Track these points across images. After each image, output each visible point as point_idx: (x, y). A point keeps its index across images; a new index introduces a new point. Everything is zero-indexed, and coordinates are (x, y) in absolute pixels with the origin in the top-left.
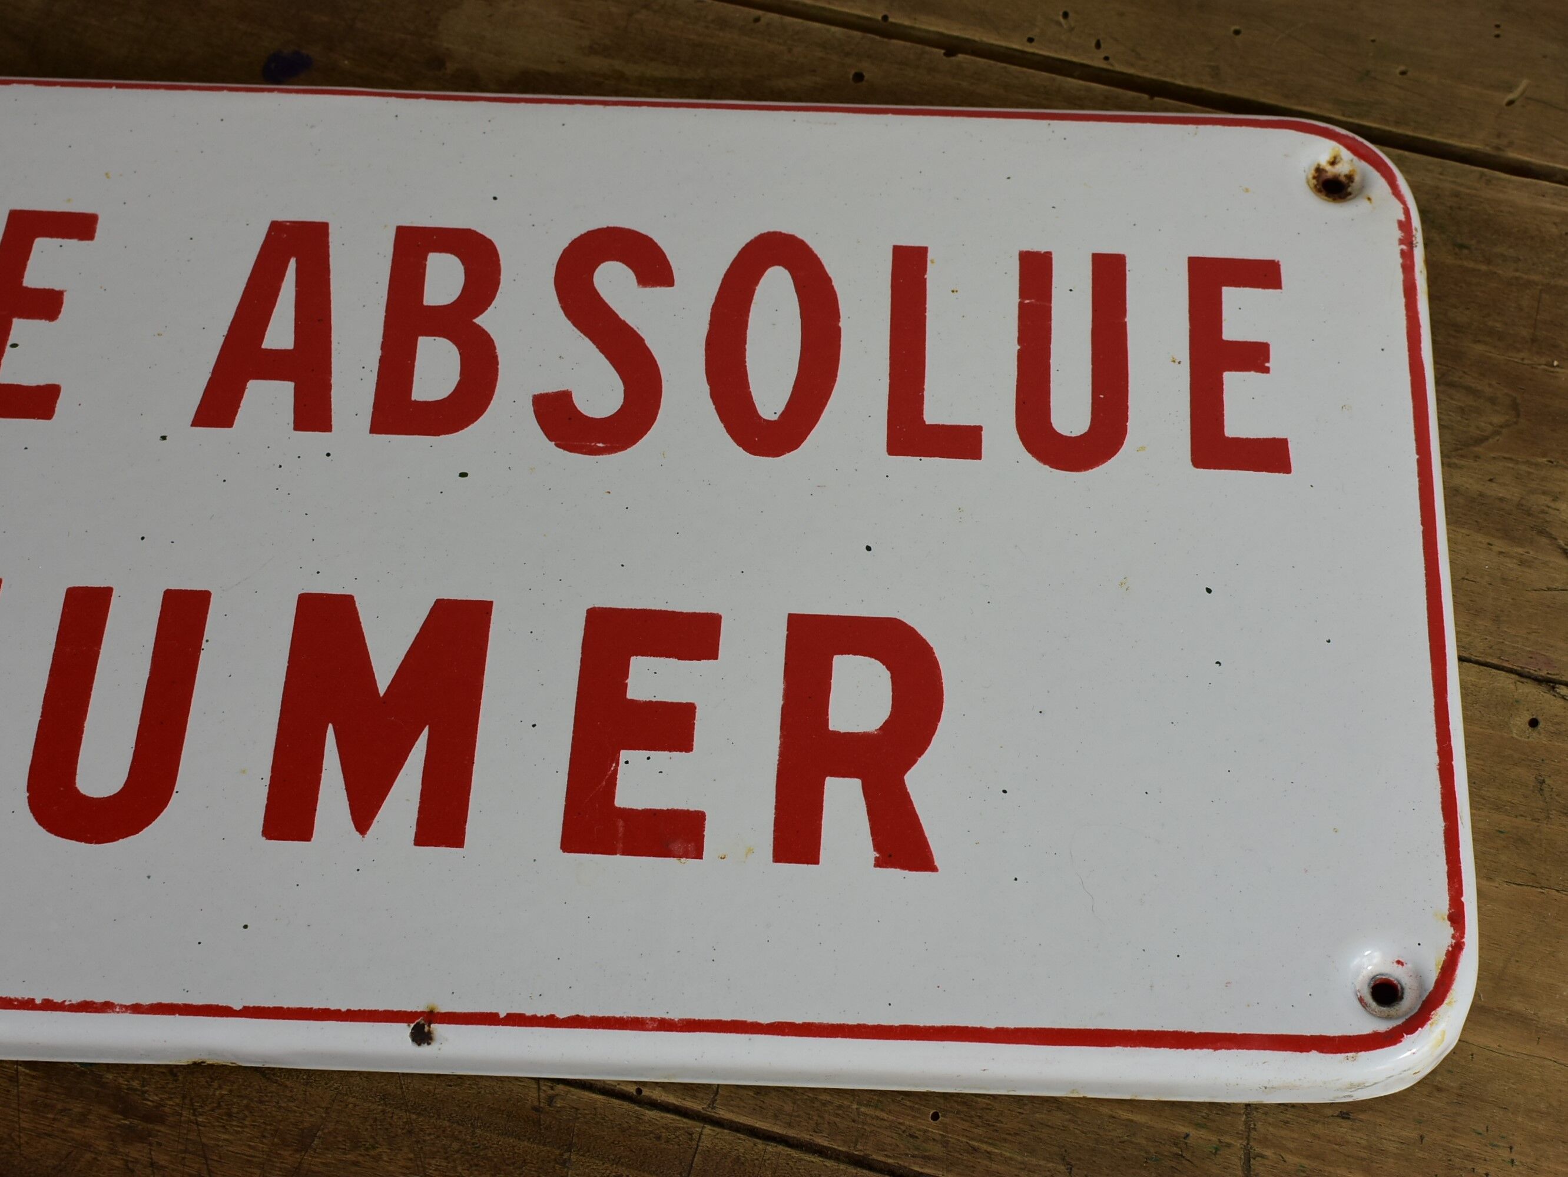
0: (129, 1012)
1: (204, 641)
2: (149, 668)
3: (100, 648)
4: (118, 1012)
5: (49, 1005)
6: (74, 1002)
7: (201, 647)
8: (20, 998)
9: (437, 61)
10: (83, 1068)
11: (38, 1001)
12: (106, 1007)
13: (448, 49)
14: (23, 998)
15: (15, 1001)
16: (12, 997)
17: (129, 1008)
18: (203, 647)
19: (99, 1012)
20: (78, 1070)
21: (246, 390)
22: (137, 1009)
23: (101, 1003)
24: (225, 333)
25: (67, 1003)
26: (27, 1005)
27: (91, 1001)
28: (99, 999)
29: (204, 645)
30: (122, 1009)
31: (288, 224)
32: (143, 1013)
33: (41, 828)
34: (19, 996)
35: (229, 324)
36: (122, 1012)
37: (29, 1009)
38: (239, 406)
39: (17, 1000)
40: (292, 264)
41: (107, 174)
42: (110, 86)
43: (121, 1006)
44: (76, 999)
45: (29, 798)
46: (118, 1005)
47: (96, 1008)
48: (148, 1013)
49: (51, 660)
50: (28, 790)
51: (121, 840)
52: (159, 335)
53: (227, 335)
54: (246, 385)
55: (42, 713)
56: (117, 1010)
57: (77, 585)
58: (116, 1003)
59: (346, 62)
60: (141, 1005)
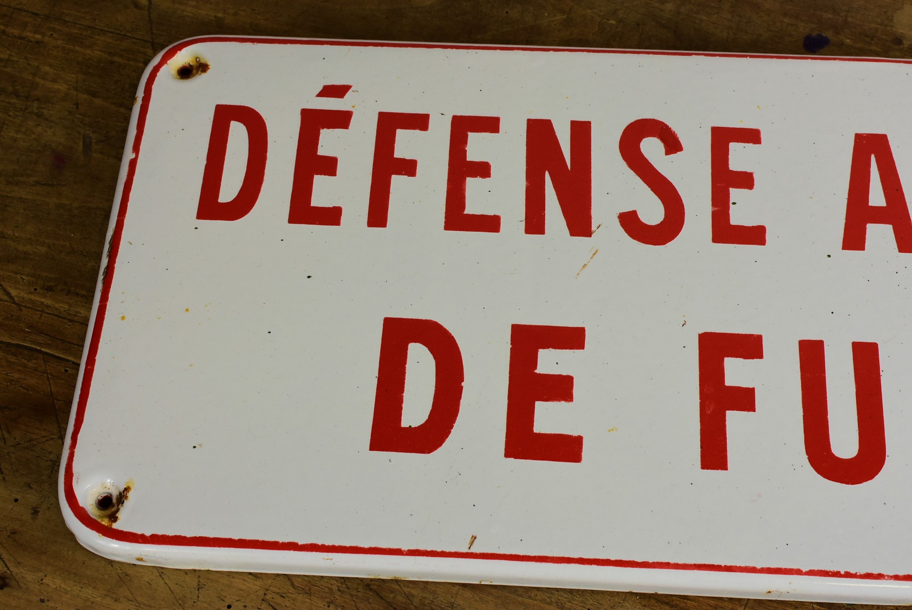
0: (893, 579)
1: (881, 371)
2: (855, 386)
3: (825, 375)
4: (887, 579)
5: (848, 575)
6: (862, 573)
7: (880, 375)
8: (832, 571)
9: (898, 40)
10: (848, 606)
11: (842, 573)
12: (880, 576)
13: (902, 33)
14: (834, 571)
15: (830, 572)
16: (828, 570)
17: (892, 577)
18: (881, 375)
19: (876, 579)
20: (846, 607)
21: (867, 229)
22: (897, 578)
23: (876, 574)
24: (847, 197)
25: (858, 574)
26: (837, 574)
27: (871, 573)
28: (875, 572)
29: (881, 373)
30: (889, 578)
31: (864, 135)
32: (900, 580)
33: (819, 475)
34: (832, 570)
35: (848, 192)
36: (889, 579)
37: (838, 577)
38: (865, 239)
39: (831, 572)
40: (873, 158)
41: (758, 107)
42: (746, 56)
43: (888, 576)
44: (863, 572)
45: (808, 458)
46: (886, 575)
47: (875, 577)
48: (903, 580)
49: (800, 381)
50: (807, 454)
51: (864, 483)
52: (811, 198)
53: (848, 198)
54: (866, 227)
55: (803, 411)
56: (886, 578)
57: (803, 339)
58: (885, 574)
59: (848, 40)
60: (898, 575)
